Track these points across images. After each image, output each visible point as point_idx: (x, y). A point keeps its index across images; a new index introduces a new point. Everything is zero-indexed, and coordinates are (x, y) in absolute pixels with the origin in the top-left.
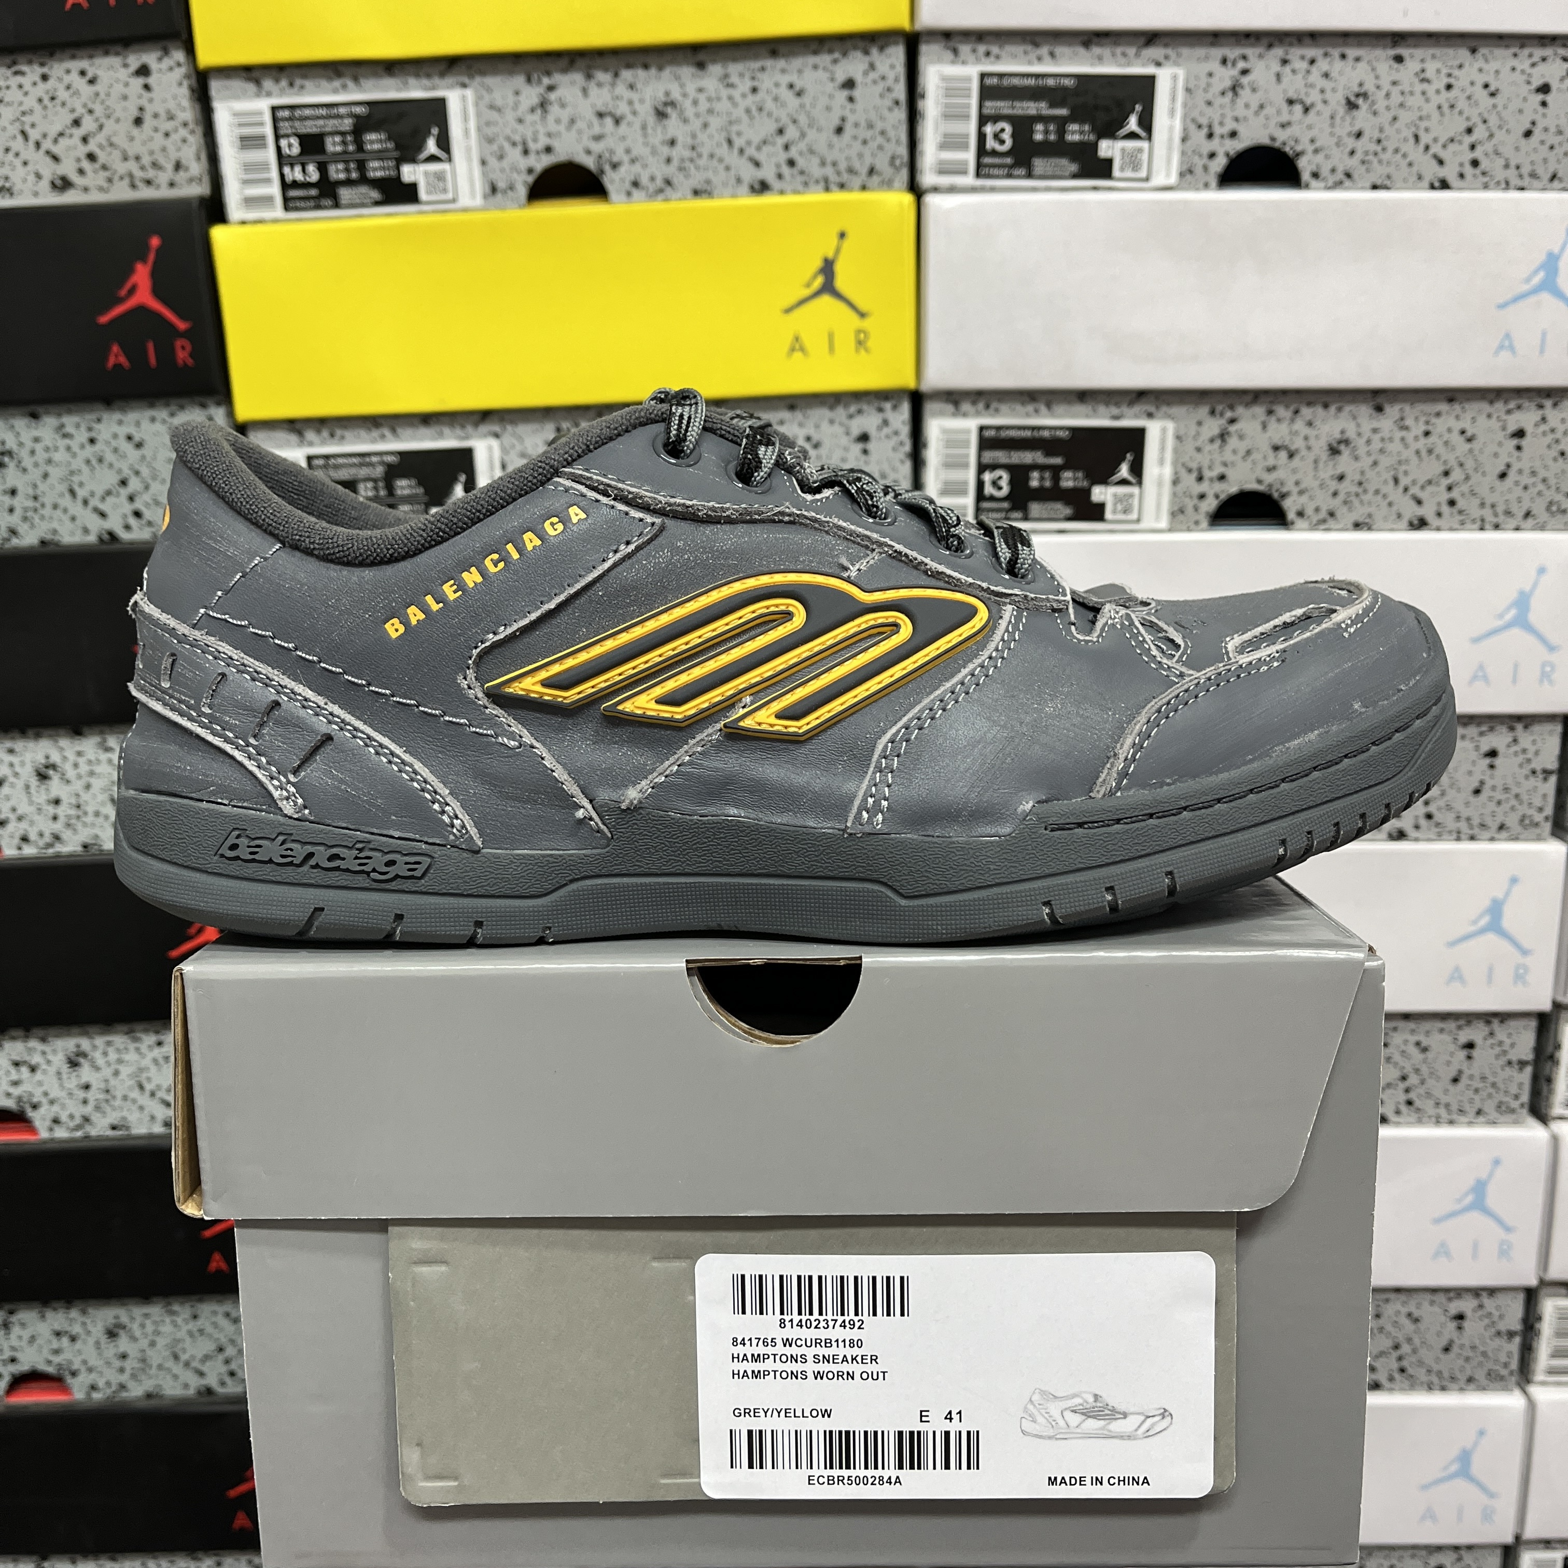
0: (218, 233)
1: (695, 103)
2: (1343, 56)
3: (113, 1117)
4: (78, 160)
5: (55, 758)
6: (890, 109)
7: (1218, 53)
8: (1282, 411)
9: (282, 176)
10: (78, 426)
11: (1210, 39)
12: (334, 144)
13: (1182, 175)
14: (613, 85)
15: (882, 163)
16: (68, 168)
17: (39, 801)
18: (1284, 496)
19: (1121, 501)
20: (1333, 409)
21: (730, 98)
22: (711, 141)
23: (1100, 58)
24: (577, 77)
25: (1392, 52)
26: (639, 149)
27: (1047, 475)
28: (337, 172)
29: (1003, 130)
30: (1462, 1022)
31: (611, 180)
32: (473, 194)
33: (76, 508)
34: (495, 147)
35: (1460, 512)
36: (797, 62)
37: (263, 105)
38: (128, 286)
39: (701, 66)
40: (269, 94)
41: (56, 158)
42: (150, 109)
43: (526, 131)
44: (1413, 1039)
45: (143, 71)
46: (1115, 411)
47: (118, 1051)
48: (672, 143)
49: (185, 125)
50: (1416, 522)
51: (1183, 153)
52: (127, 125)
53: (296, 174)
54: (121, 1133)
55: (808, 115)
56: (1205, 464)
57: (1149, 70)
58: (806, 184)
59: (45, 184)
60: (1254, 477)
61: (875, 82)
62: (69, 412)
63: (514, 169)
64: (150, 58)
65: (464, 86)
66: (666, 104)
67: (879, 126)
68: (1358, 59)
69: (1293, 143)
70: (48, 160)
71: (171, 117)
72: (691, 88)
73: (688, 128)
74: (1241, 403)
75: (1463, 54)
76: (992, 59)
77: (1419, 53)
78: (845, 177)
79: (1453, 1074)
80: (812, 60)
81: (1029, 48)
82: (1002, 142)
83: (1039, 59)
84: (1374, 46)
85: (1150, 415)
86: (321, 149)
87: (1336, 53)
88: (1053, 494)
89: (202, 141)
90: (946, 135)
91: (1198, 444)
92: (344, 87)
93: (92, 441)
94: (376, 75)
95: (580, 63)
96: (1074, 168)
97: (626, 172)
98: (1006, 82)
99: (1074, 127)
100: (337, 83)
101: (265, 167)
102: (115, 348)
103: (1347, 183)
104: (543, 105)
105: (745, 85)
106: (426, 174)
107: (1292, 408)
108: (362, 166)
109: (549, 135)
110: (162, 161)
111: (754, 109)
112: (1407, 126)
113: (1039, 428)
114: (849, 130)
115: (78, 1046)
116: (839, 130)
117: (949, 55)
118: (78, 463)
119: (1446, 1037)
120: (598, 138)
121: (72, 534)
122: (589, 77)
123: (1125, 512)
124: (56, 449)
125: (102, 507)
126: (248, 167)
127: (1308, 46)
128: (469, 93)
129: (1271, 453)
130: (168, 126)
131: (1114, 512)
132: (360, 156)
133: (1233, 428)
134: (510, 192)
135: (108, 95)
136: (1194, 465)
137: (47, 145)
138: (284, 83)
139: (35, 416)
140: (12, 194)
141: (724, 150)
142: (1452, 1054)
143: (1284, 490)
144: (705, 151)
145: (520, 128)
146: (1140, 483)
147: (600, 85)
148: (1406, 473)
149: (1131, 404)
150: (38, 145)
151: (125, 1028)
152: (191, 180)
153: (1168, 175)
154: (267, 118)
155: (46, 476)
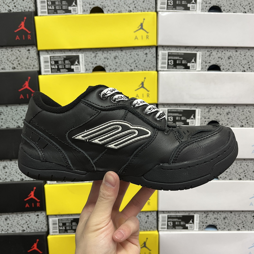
0: (40, 77)
1: (121, 56)
2: (227, 51)
3: (13, 229)
4: (17, 64)
5: (7, 165)
6: (153, 58)
7: (207, 50)
8: (219, 107)
9: (51, 67)
10: (14, 108)
11: (205, 48)
12: (60, 62)
13: (201, 69)
14: (107, 53)
15: (152, 66)
16: (15, 66)
17: (3, 172)
18: (219, 121)
19: (192, 122)
20: (227, 107)
21: (127, 56)
22: (123, 63)
23: (188, 51)
24: (101, 52)
25: (235, 50)
26: (111, 64)
27: (179, 117)
28: (60, 67)
29: (172, 61)
30: (252, 212)
31: (106, 69)
32: (83, 71)
33: (13, 122)
34: (87, 63)
35: (249, 124)
36: (138, 50)
37: (48, 56)
38: (24, 85)
39: (122, 50)
40: (50, 54)
41: (13, 64)
42: (30, 56)
43: (92, 61)
44: (244, 215)
45: (29, 50)
46: (191, 107)
47: (14, 217)
48: (117, 63)
49: (35, 59)
50: (241, 126)
51: (202, 65)
52: (25, 59)
53: (54, 67)
54: (14, 232)
55: (139, 59)
56: (206, 116)
57: (196, 52)
58: (139, 70)
59: (11, 68)
60: (214, 118)
61: (150, 54)
62: (13, 106)
63: (90, 67)
64: (30, 48)
65: (82, 53)
66: (116, 57)
67: (151, 60)
68: (230, 51)
69: (219, 64)
70: (12, 64)
71: (33, 58)
72: (120, 54)
73: (119, 60)
74: (212, 106)
75: (247, 50)
76: (170, 50)
77: (240, 50)
78: (146, 69)
79: (251, 221)
80: (140, 50)
81: (176, 48)
82: (172, 63)
83: (178, 50)
84: (232, 49)
85: (196, 108)
86: (58, 63)
87: (226, 50)
88: (180, 121)
89: (38, 62)
90: (162, 62)
91: (205, 113)
92: (62, 53)
93: (16, 110)
94: (68, 51)
95: (102, 50)
96: (183, 67)
97: (109, 67)
98: (172, 54)
99: (183, 61)
100: (61, 53)
101: (48, 66)
102: (22, 95)
103: (229, 71)
104: (95, 56)
105: (129, 54)
106: (75, 67)
107: (220, 107)
108: (65, 66)
109: (96, 61)
110: (31, 65)
111: (130, 58)
112: (238, 62)
113: (178, 110)
114: (146, 61)
115: (7, 216)
116: (145, 61)
117: (163, 49)
118: (14, 114)
119: (250, 215)
120: (104, 62)
121: (12, 126)
122: (103, 52)
123: (193, 124)
124: (10, 112)
125: (17, 121)
126: (45, 66)
127: (221, 49)
128: (83, 55)
129: (217, 114)
130: (33, 59)
131: (191, 124)
132: (64, 64)
133: (211, 110)
134: (89, 71)
135: (23, 54)
136: (204, 116)
137: (12, 62)
138: (52, 52)
139: (7, 106)
140: (5, 70)
141: (125, 64)
142: (251, 218)
143: (219, 120)
144: (122, 64)
145: (91, 60)
146: (195, 119)
147: (105, 53)
148: (240, 118)
149: (193, 106)
150: (10, 62)
151: (16, 213)
152: (36, 68)
153: (199, 69)
154: (49, 58)
155: (8, 116)
